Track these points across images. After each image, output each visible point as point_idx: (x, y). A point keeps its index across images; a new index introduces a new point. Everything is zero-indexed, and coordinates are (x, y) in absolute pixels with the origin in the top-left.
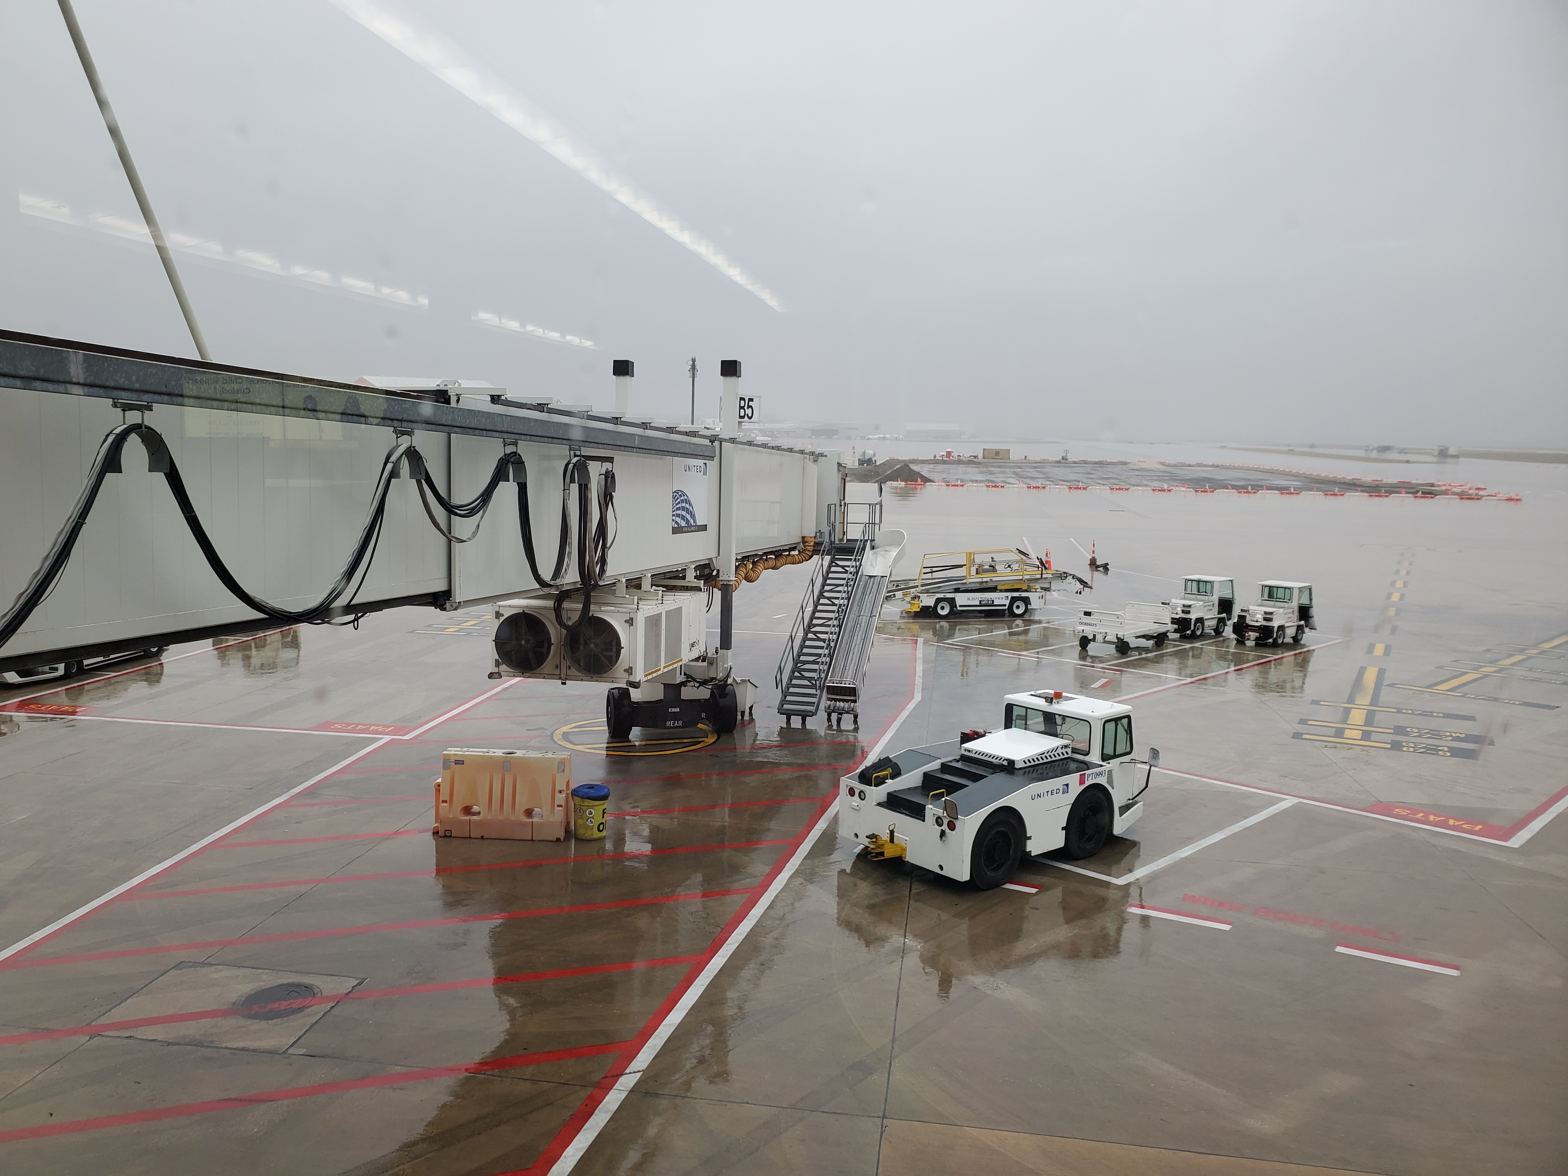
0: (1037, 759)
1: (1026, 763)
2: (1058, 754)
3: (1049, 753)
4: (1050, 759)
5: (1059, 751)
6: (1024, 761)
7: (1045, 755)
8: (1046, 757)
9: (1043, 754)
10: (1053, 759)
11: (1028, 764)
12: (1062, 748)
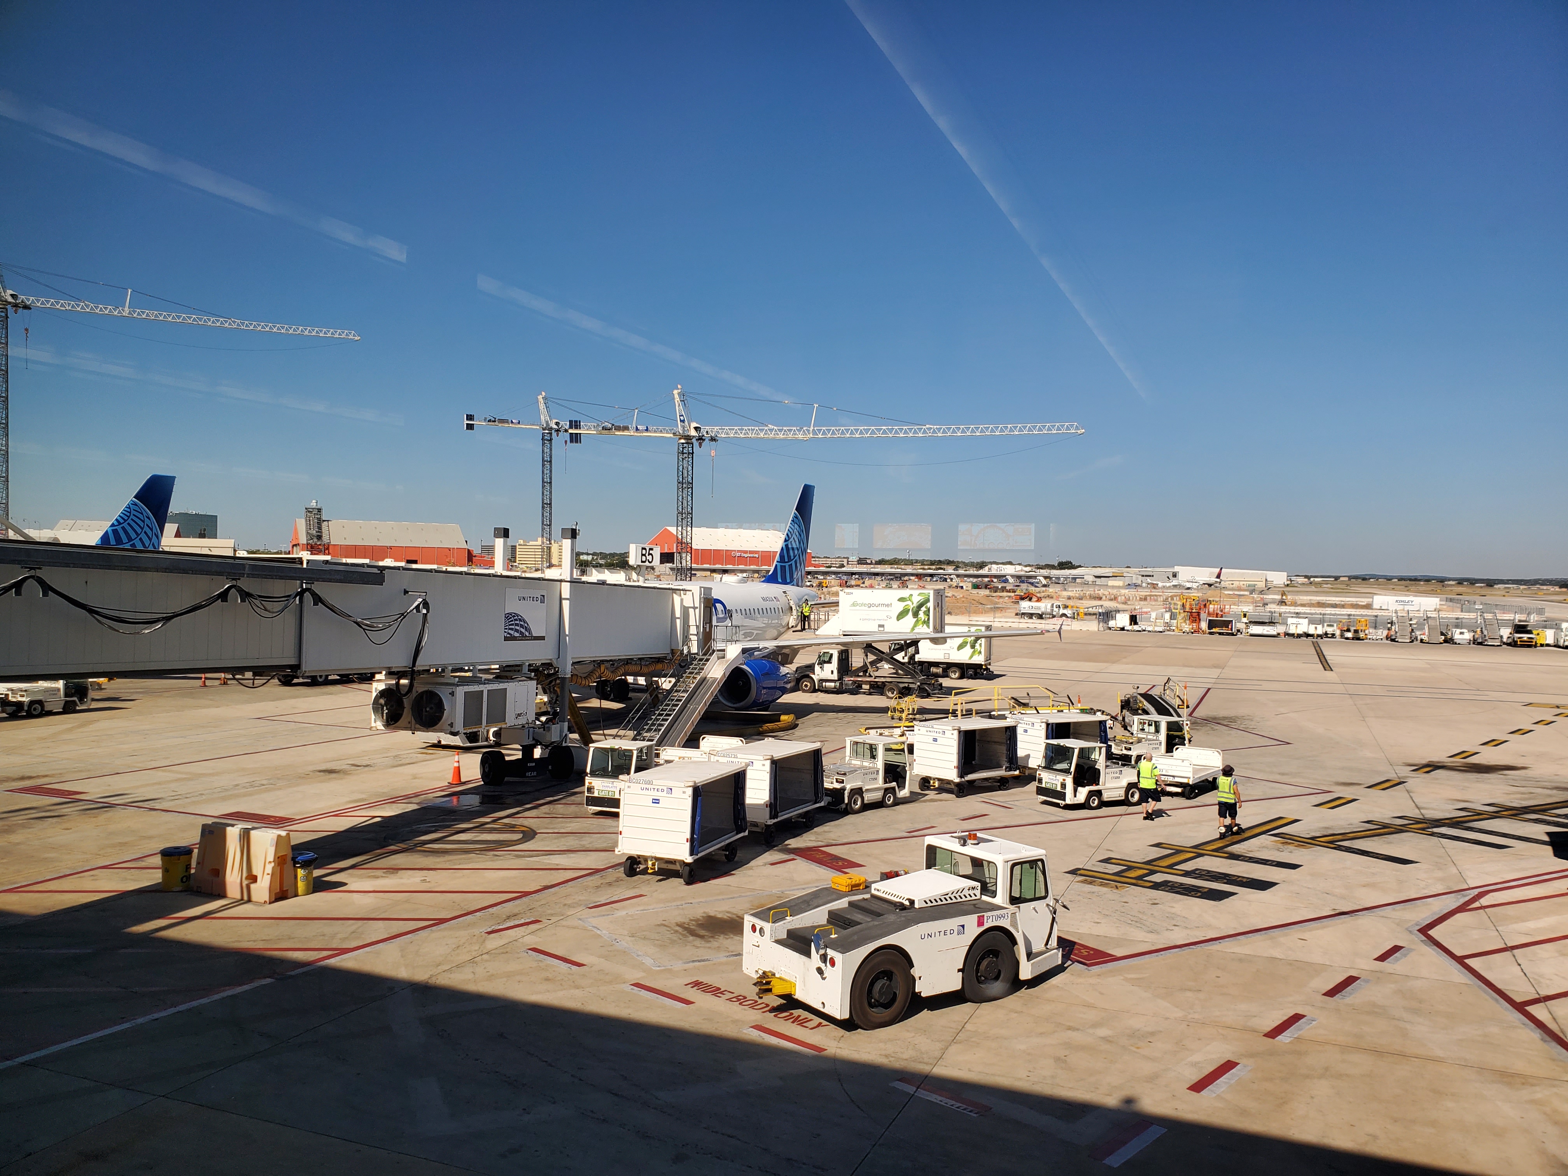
0: (940, 899)
1: (927, 903)
2: (965, 895)
3: (954, 894)
4: (954, 900)
5: (966, 892)
6: (925, 901)
7: (949, 895)
8: (950, 898)
9: (947, 894)
10: (958, 901)
11: (930, 904)
12: (969, 889)
